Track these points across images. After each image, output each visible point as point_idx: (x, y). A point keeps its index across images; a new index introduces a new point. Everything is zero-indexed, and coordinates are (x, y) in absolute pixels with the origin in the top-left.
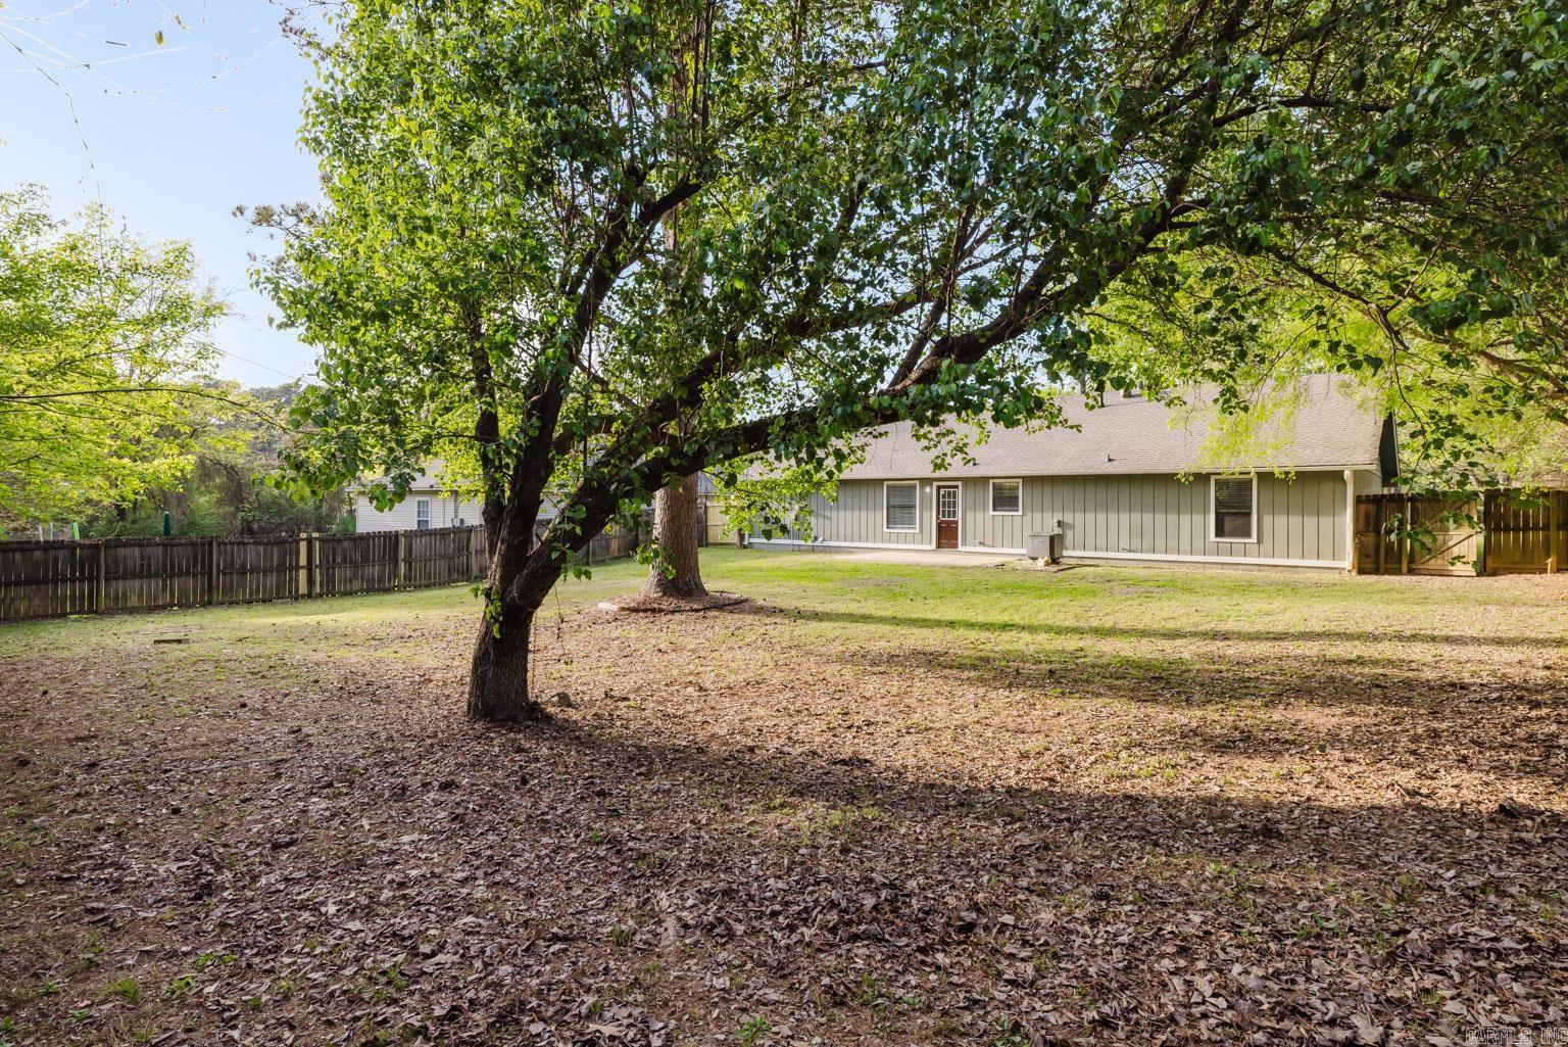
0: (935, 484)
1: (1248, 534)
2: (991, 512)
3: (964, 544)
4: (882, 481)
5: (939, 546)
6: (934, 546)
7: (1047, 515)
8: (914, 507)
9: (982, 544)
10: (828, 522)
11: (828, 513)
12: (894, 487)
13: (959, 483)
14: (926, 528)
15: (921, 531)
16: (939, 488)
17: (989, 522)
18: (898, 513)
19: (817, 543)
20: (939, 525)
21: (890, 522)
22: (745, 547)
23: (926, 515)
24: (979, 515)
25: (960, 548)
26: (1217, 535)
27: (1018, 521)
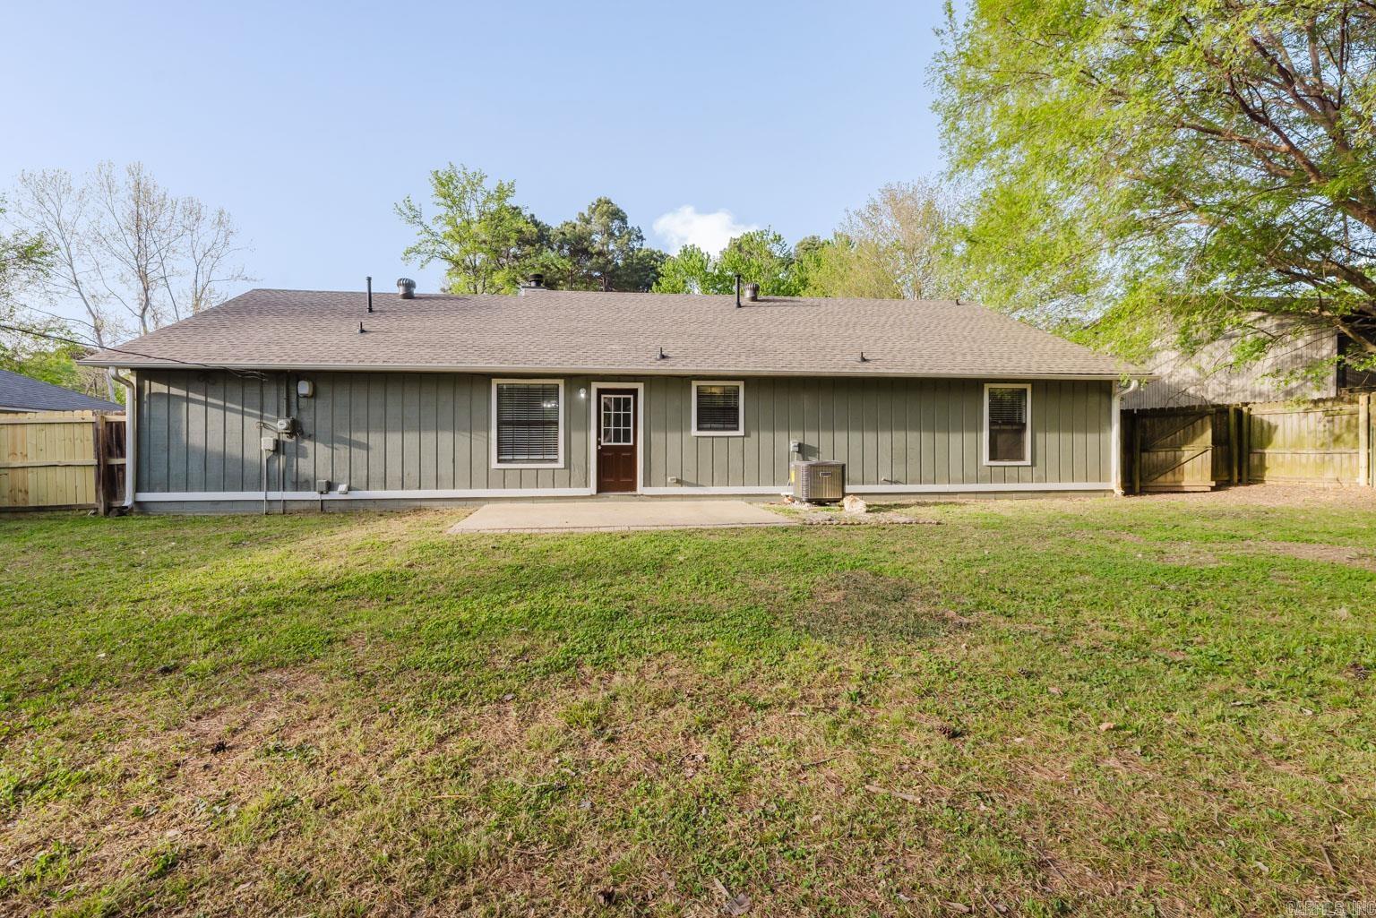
0: (595, 386)
1: (1022, 458)
2: (694, 432)
3: (647, 483)
4: (486, 377)
5: (601, 488)
6: (592, 489)
7: (781, 436)
8: (556, 423)
9: (680, 482)
10: (359, 454)
11: (360, 437)
12: (511, 389)
13: (640, 386)
14: (577, 457)
15: (568, 465)
16: (600, 392)
17: (689, 449)
18: (523, 433)
19: (334, 495)
20: (601, 453)
21: (506, 449)
22: (123, 512)
23: (577, 437)
24: (674, 437)
25: (640, 489)
26: (992, 458)
27: (735, 446)
